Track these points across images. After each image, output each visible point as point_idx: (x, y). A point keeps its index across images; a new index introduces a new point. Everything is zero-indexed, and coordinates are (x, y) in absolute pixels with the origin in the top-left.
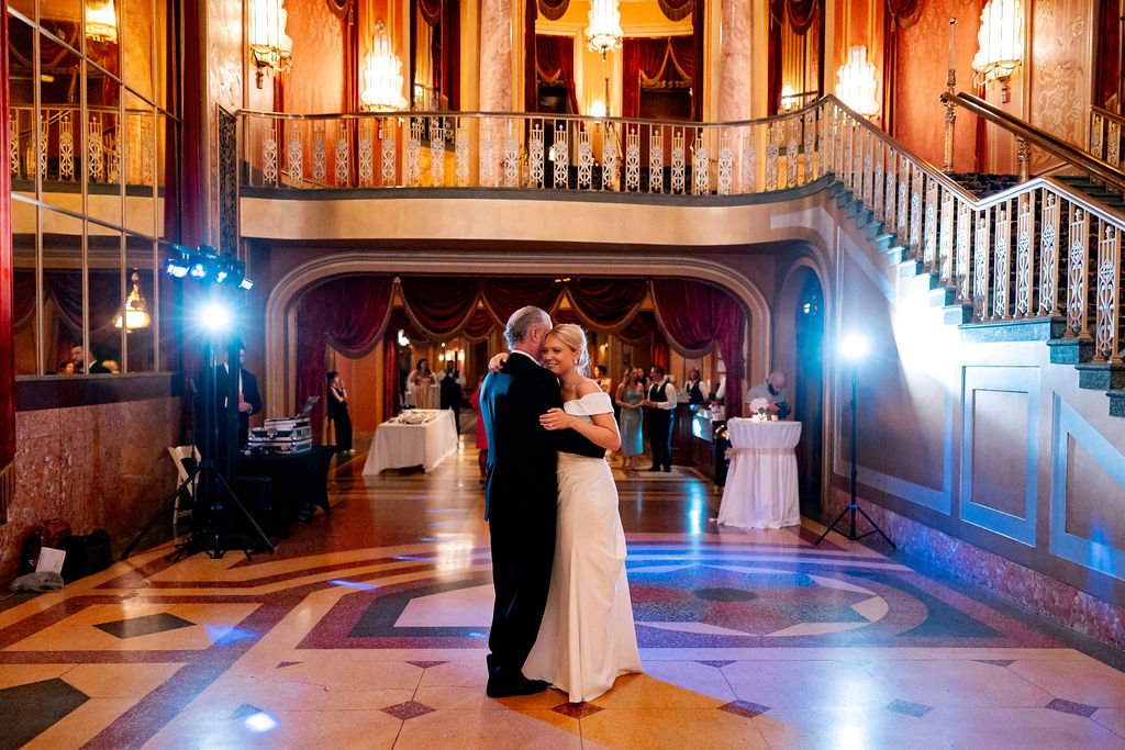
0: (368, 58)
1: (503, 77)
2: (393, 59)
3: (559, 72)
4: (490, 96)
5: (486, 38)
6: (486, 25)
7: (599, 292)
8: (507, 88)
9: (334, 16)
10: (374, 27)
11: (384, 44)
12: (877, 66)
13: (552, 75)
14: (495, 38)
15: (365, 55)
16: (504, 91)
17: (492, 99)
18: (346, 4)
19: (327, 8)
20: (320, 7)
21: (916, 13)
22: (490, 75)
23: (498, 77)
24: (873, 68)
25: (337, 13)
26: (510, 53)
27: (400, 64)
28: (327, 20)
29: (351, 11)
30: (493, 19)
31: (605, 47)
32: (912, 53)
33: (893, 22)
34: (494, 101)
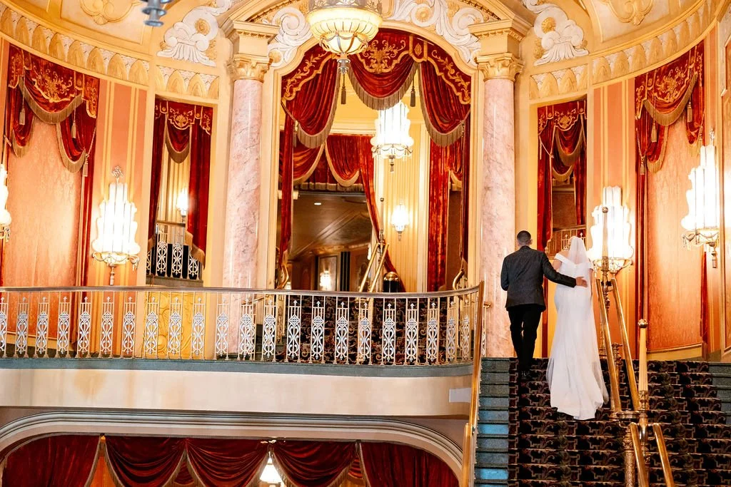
0: (102, 206)
1: (248, 214)
2: (128, 205)
3: (357, 174)
4: (233, 234)
5: (232, 175)
6: (233, 161)
7: (305, 455)
8: (252, 225)
9: (67, 172)
10: (110, 174)
11: (120, 191)
12: (630, 210)
13: (349, 179)
14: (241, 174)
15: (99, 204)
16: (248, 228)
17: (235, 237)
18: (81, 159)
19: (60, 164)
20: (52, 166)
21: (661, 158)
22: (234, 213)
23: (243, 215)
24: (626, 210)
25: (70, 168)
26: (258, 188)
27: (134, 210)
28: (59, 176)
29: (86, 163)
30: (239, 156)
31: (392, 158)
32: (658, 199)
33: (642, 166)
34: (237, 239)
